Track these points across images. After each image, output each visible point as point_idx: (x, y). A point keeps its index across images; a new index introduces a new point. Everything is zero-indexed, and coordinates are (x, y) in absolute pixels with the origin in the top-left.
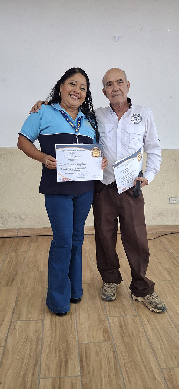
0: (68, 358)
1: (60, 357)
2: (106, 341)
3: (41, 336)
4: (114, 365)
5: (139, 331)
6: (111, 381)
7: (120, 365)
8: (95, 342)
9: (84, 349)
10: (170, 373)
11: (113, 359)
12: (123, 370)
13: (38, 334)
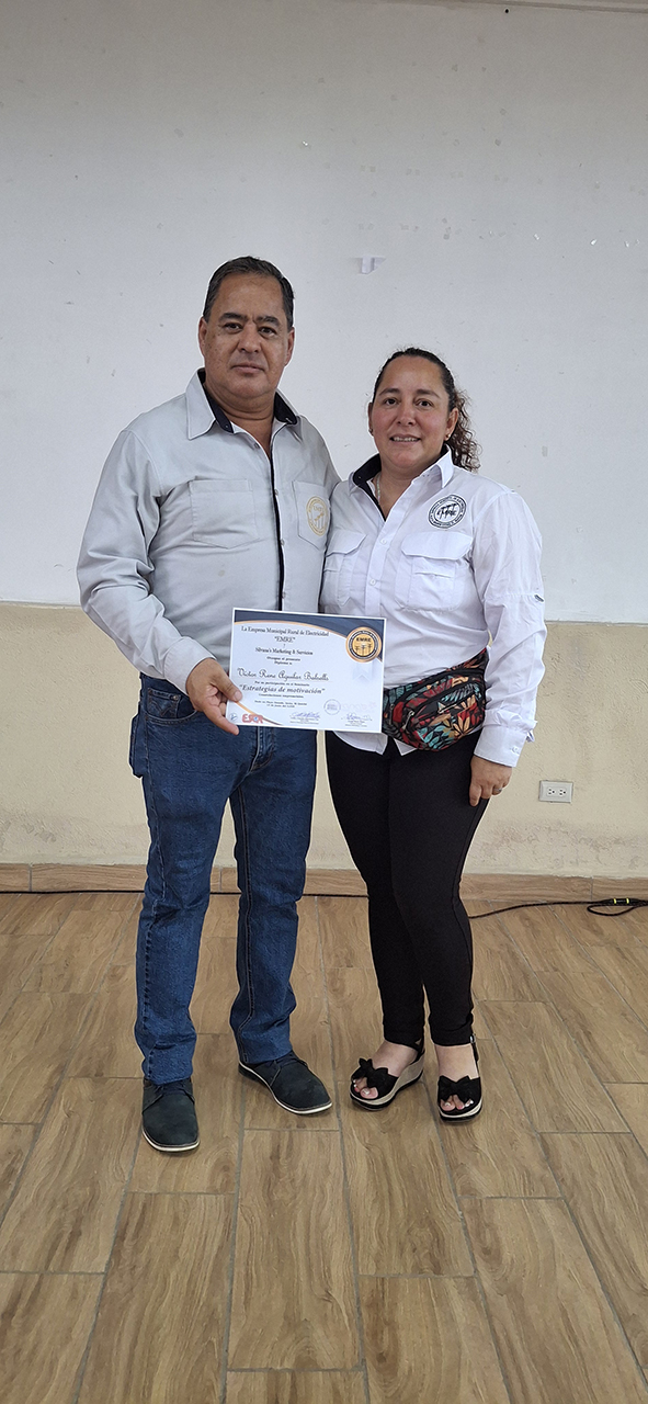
0: (82, 1228)
1: (59, 1223)
2: (216, 1192)
3: (19, 1167)
4: (217, 1255)
5: (327, 1172)
6: (191, 1293)
7: (233, 1255)
8: (179, 1194)
9: (140, 1208)
10: (380, 1288)
11: (217, 1240)
12: (240, 1270)
13: (13, 1162)
